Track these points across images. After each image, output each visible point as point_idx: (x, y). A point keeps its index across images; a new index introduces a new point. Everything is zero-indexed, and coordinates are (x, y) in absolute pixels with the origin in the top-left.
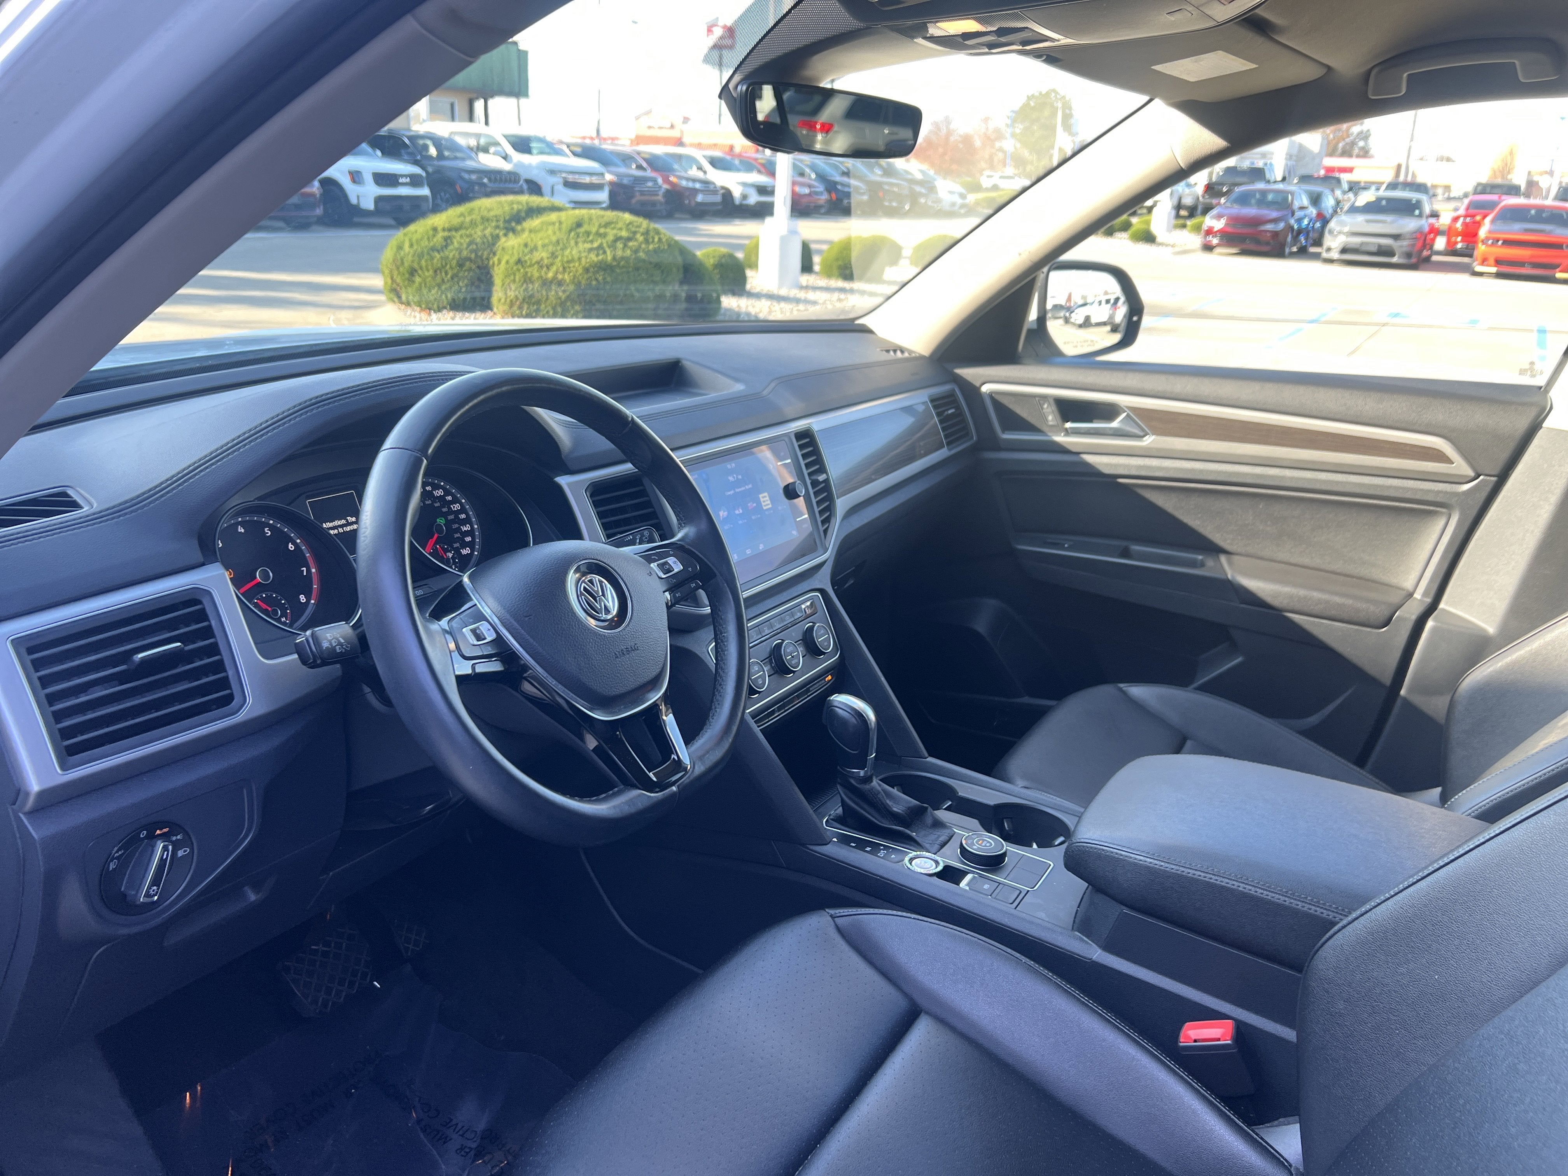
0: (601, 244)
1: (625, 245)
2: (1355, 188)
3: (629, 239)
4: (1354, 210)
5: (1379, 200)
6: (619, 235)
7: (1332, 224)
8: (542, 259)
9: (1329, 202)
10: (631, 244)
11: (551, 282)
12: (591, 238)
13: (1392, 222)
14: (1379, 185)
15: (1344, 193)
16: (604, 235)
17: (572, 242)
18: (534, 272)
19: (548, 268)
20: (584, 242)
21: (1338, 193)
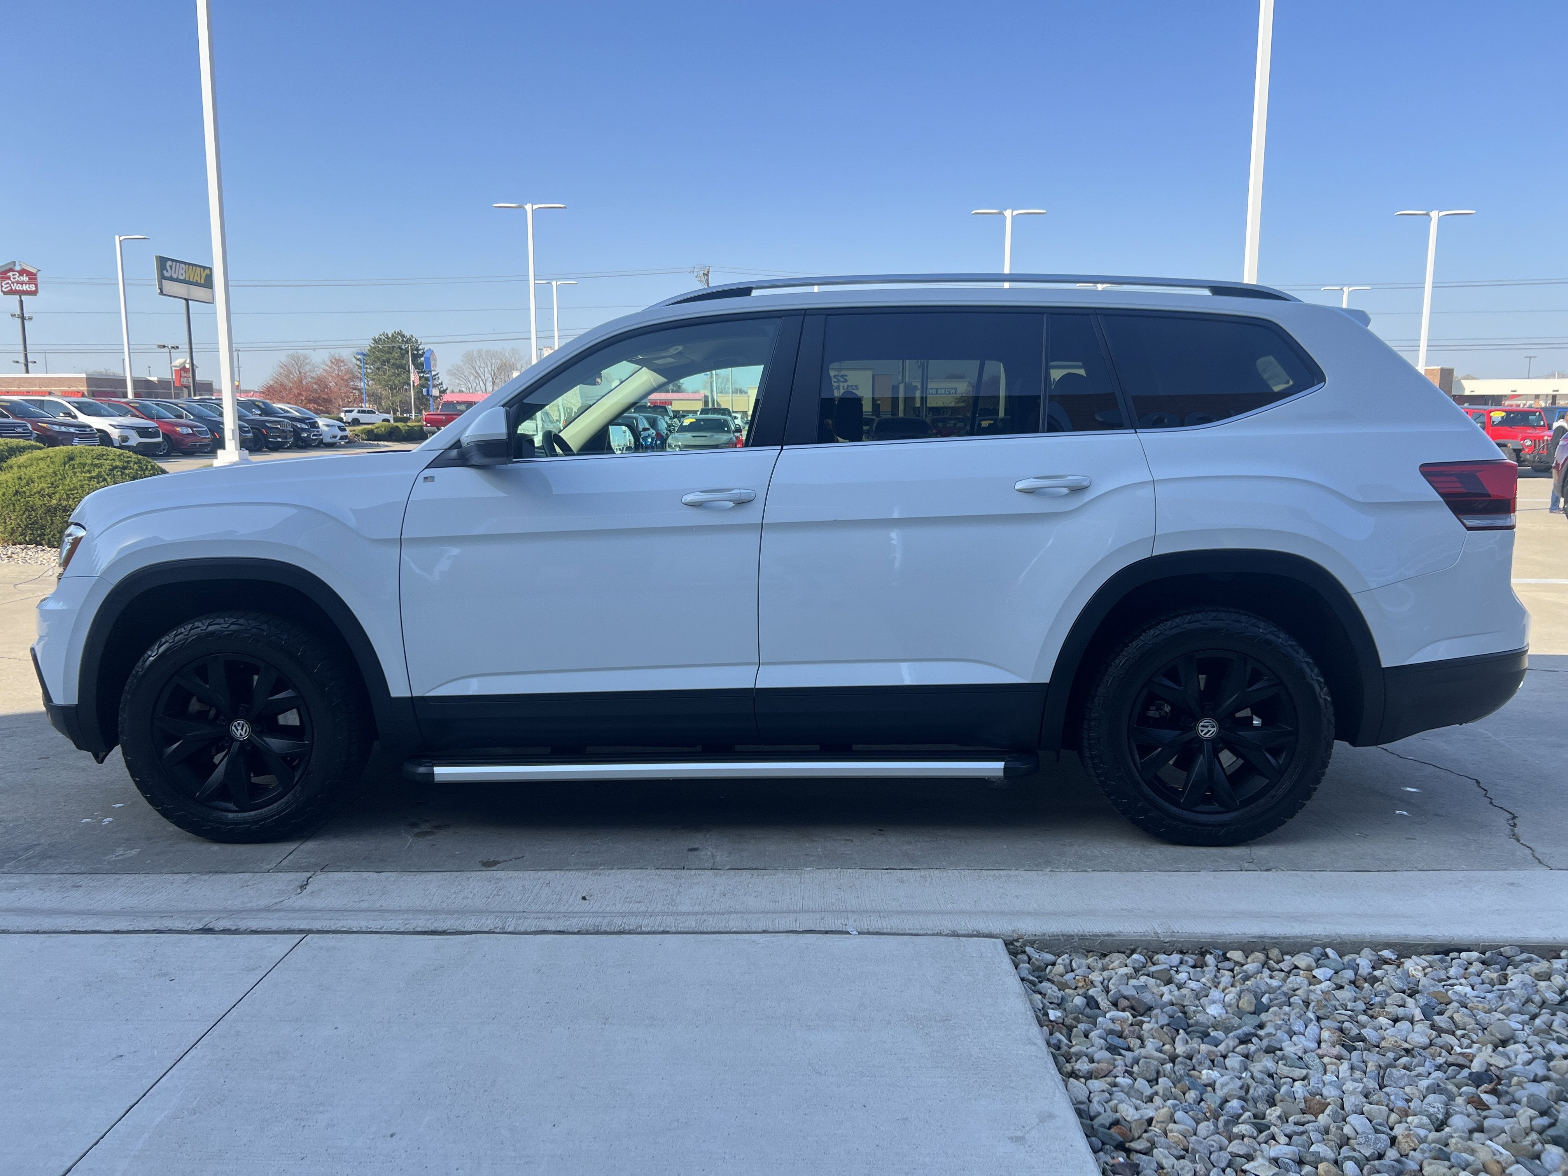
0: (100, 472)
1: (123, 473)
2: (678, 415)
3: (125, 468)
4: (683, 429)
5: (698, 420)
6: (114, 465)
7: (669, 441)
8: (42, 489)
9: (663, 425)
10: (127, 471)
11: (56, 509)
12: (87, 468)
13: (711, 436)
14: (695, 412)
15: (671, 418)
16: (100, 466)
17: (70, 473)
18: (37, 501)
19: (50, 497)
20: (82, 472)
21: (667, 418)
